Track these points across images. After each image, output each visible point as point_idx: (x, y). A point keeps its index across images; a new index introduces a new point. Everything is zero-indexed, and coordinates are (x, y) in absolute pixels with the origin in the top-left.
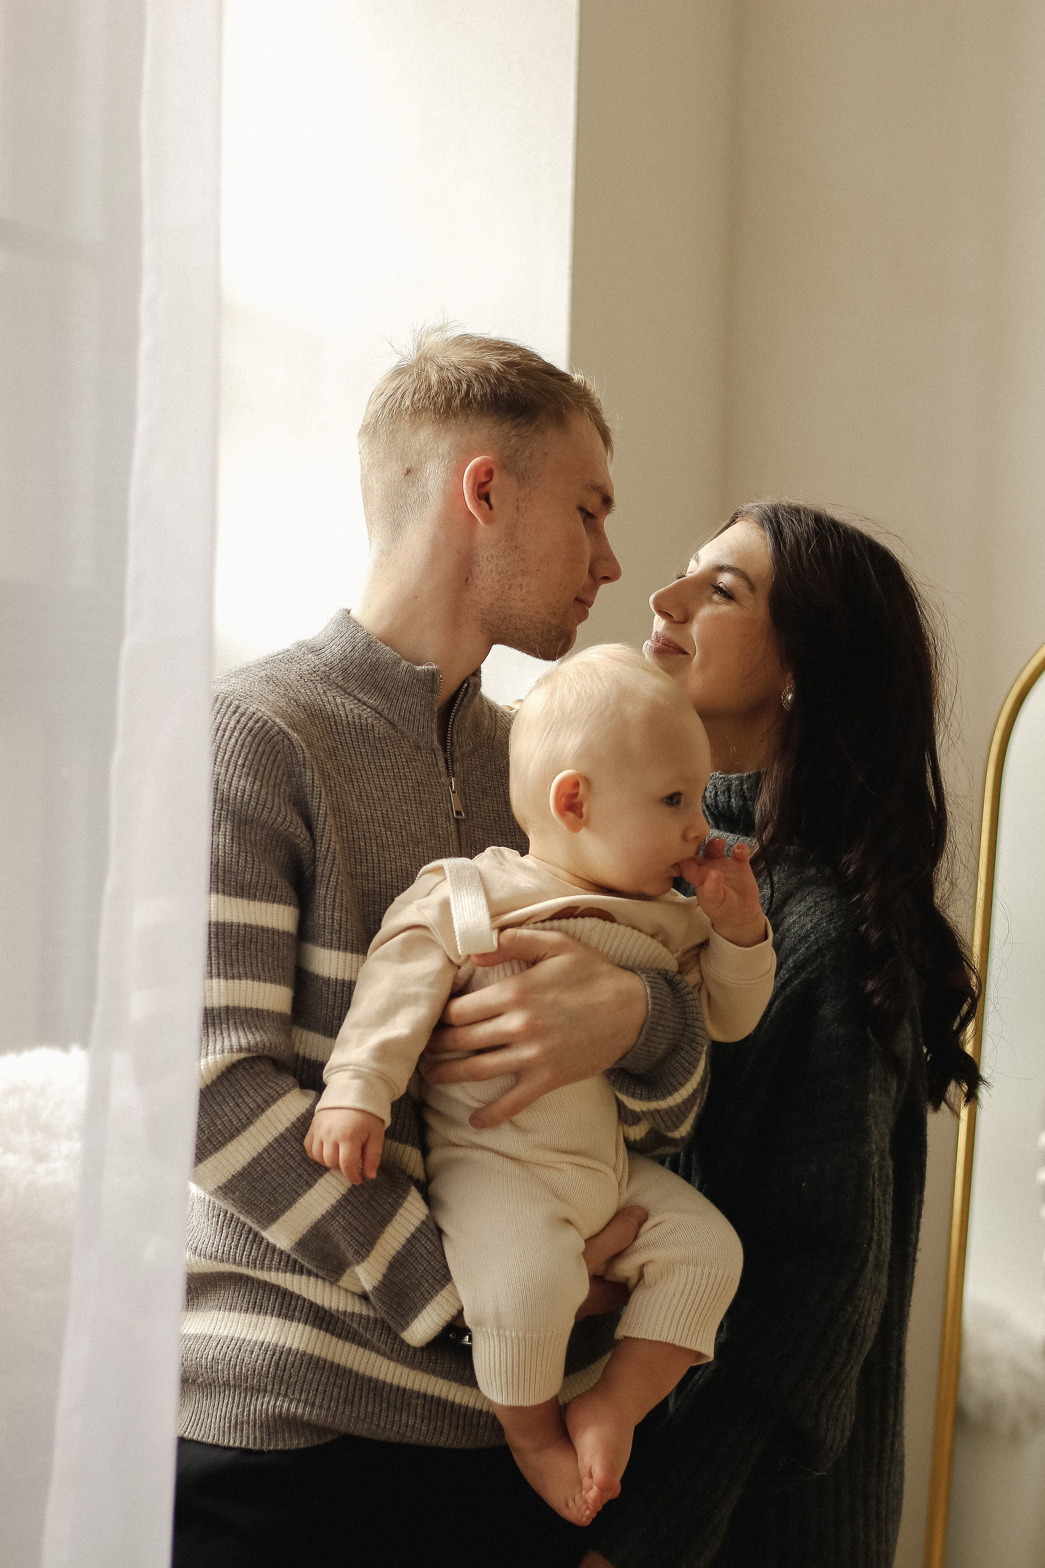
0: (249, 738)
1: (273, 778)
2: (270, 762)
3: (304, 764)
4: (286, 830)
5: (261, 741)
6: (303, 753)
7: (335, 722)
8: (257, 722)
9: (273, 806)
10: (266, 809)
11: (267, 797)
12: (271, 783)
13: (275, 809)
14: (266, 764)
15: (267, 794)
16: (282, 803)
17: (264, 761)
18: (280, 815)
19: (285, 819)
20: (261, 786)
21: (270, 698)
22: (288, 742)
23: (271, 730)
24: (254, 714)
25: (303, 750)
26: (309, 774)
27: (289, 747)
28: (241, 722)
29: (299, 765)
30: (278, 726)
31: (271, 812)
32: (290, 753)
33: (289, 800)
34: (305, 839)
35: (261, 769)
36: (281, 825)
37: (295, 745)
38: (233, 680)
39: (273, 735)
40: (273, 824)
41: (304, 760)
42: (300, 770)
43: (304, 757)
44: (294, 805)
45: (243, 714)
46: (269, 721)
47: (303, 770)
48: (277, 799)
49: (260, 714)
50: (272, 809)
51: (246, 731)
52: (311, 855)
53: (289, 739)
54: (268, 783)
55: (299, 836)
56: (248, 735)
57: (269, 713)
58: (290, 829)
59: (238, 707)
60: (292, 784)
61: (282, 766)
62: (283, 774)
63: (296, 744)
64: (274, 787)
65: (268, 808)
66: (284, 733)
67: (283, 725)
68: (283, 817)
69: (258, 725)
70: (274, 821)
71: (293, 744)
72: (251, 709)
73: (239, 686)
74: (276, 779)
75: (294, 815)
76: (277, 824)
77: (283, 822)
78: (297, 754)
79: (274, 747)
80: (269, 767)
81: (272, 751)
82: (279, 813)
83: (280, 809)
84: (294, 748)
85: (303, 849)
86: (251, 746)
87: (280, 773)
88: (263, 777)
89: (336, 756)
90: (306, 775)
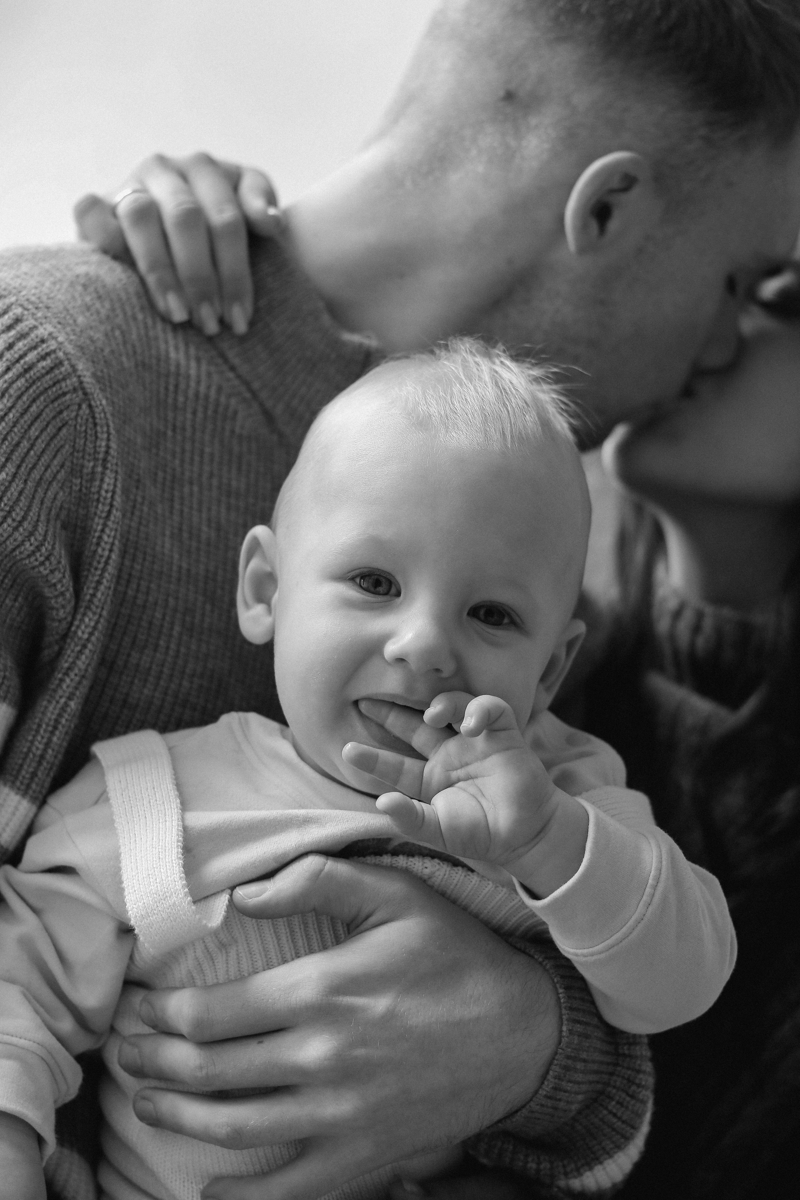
0: (21, 383)
1: (40, 467)
2: (45, 437)
3: (105, 460)
4: (33, 568)
5: (41, 393)
6: (108, 440)
7: (176, 386)
8: (43, 358)
9: (24, 518)
10: (9, 520)
11: (18, 500)
12: (36, 475)
13: (26, 524)
14: (37, 438)
15: (21, 493)
16: (43, 518)
17: (33, 432)
18: (32, 539)
19: (38, 548)
20: (15, 475)
21: (81, 320)
22: (87, 411)
23: (64, 379)
24: (43, 341)
25: (109, 434)
26: (109, 480)
27: (87, 420)
28: (16, 348)
29: (96, 459)
30: (79, 377)
31: (16, 529)
32: (86, 431)
33: (58, 516)
34: (62, 594)
35: (25, 444)
36: (29, 556)
37: (98, 421)
38: (25, 267)
39: (66, 390)
40: (14, 550)
41: (107, 453)
42: (94, 467)
43: (108, 447)
44: (64, 527)
45: (22, 336)
46: (66, 363)
47: (99, 469)
48: (35, 509)
49: (53, 345)
50: (20, 523)
51: (18, 368)
52: (64, 625)
53: (90, 406)
54: (29, 474)
55: (55, 585)
56: (19, 376)
57: (69, 348)
58: (42, 569)
59: (18, 320)
60: (71, 487)
61: (64, 451)
62: (62, 466)
63: (101, 419)
64: (38, 484)
65: (14, 520)
66: (85, 394)
67: (88, 379)
68: (36, 544)
69: (43, 363)
70: (18, 546)
71: (94, 418)
72: (42, 332)
73: (32, 283)
74: (46, 470)
75: (57, 546)
76: (21, 553)
77: (33, 553)
78: (97, 437)
79: (61, 412)
80: (40, 445)
81: (54, 418)
82: (31, 534)
83: (35, 527)
84: (95, 425)
85: (52, 608)
86: (19, 397)
87: (55, 462)
88: (23, 461)
89: (158, 449)
90: (102, 480)
